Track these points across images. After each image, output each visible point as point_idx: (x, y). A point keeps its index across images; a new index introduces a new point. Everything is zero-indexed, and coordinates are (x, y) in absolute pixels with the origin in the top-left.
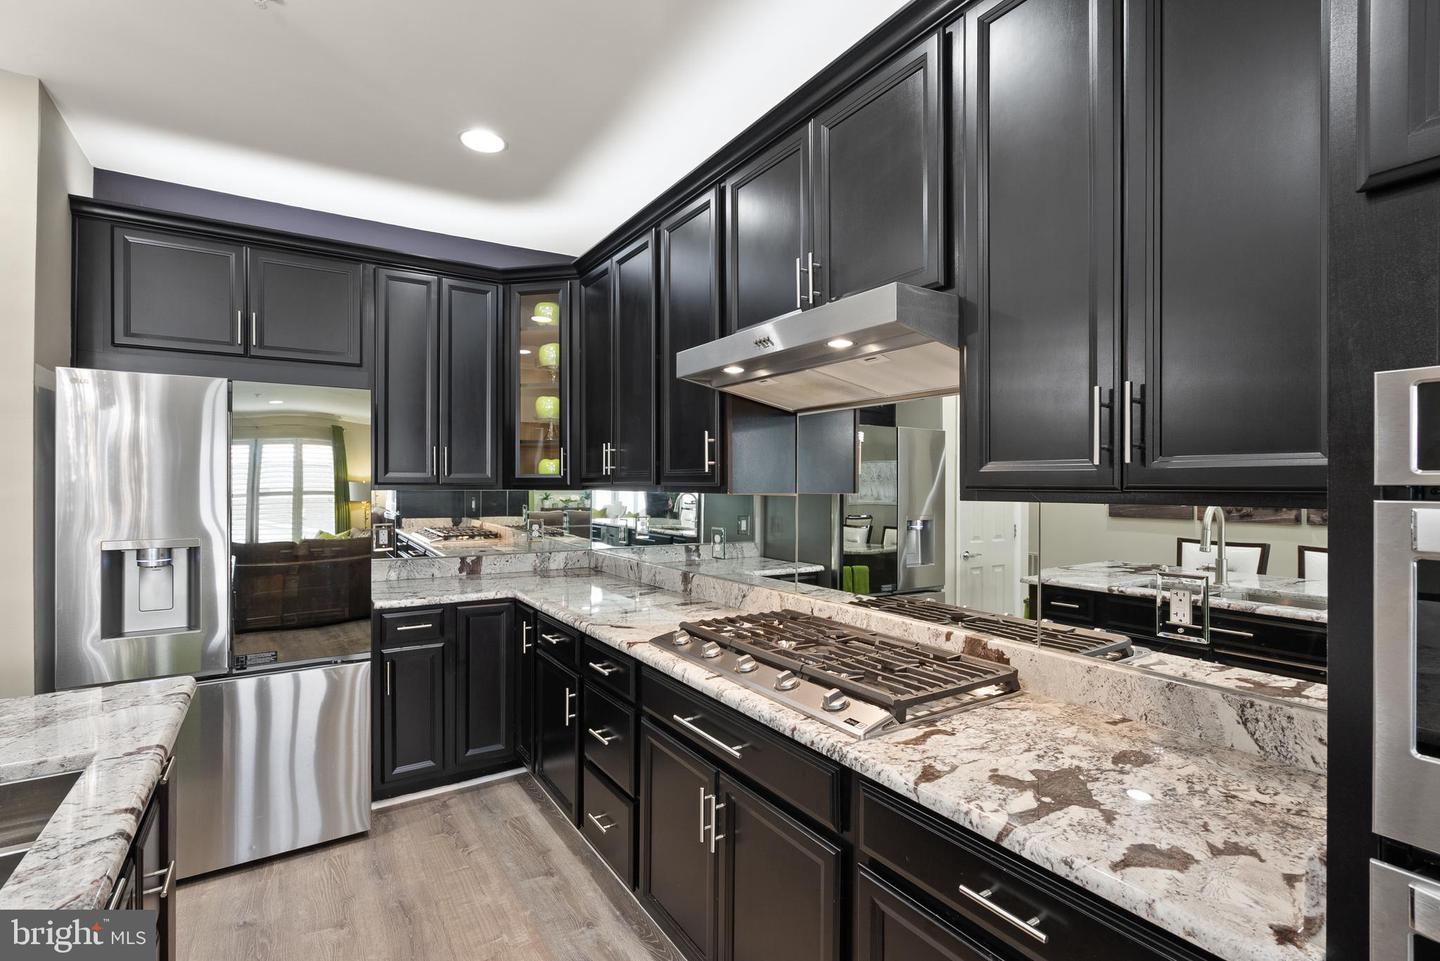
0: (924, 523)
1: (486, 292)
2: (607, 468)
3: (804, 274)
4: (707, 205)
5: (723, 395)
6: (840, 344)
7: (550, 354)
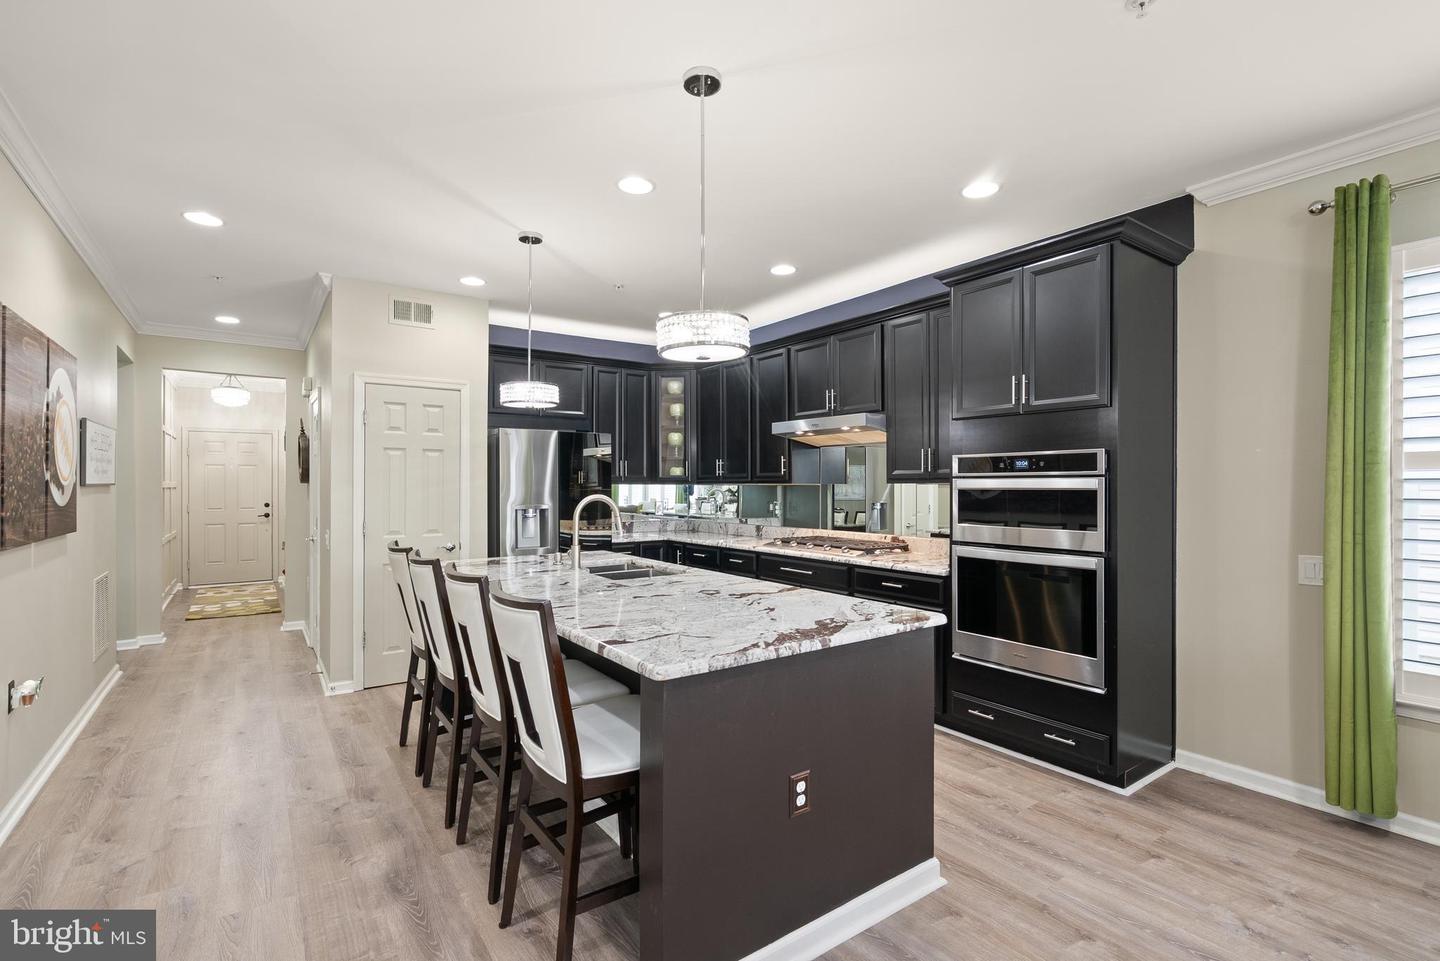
0: (882, 505)
1: (643, 376)
2: (719, 472)
3: (830, 397)
4: (781, 355)
5: (789, 440)
6: (845, 428)
7: (677, 409)
